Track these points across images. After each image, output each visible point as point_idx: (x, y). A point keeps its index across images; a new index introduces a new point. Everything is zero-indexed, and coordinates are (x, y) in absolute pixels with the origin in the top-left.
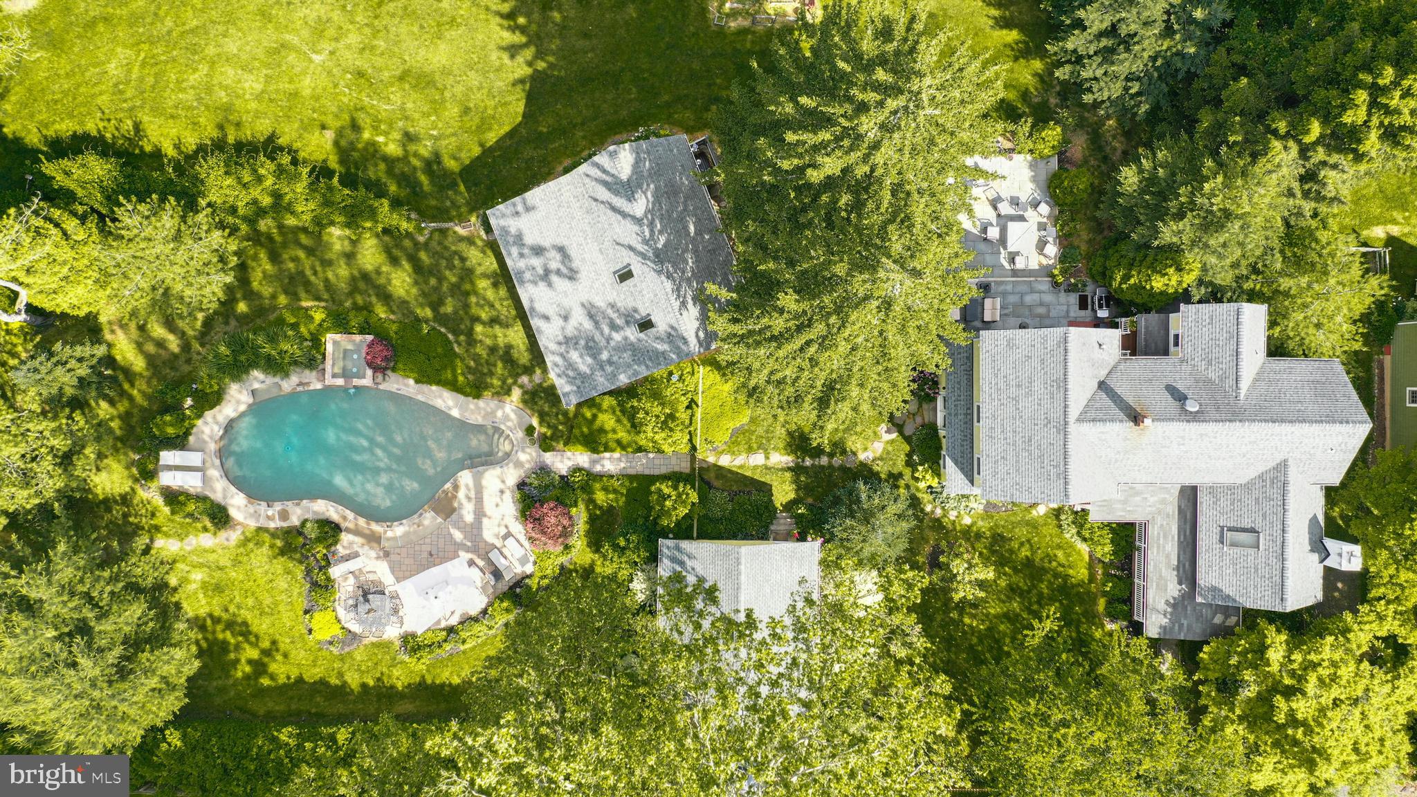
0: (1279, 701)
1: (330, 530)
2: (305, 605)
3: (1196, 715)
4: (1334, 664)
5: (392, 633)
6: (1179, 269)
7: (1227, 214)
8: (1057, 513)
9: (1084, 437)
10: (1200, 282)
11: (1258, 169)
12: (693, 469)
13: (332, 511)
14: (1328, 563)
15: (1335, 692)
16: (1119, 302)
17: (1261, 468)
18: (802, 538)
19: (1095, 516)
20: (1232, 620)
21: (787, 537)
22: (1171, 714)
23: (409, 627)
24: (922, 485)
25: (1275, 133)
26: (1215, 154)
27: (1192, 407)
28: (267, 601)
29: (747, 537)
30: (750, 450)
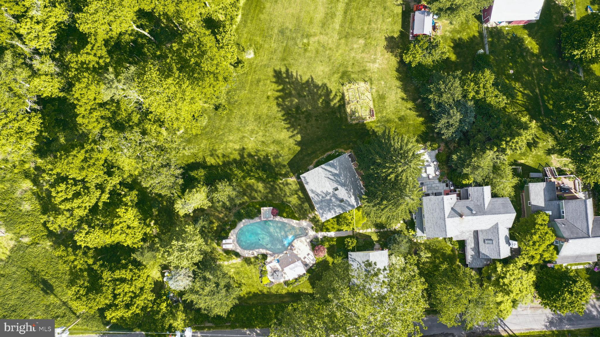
0: (501, 280)
1: (265, 256)
2: (260, 275)
3: (481, 285)
4: (513, 270)
5: (282, 281)
6: (468, 179)
7: (479, 166)
8: (445, 239)
9: (449, 222)
10: (474, 181)
11: (485, 156)
12: (353, 234)
13: (264, 251)
14: (511, 246)
15: (513, 277)
16: (456, 185)
17: (492, 225)
18: (383, 250)
19: (454, 239)
20: (489, 262)
21: (378, 249)
22: (475, 285)
23: (287, 279)
24: (411, 234)
25: (487, 148)
26: (475, 152)
27: (474, 212)
28: (250, 275)
29: (369, 250)
30: (367, 228)
